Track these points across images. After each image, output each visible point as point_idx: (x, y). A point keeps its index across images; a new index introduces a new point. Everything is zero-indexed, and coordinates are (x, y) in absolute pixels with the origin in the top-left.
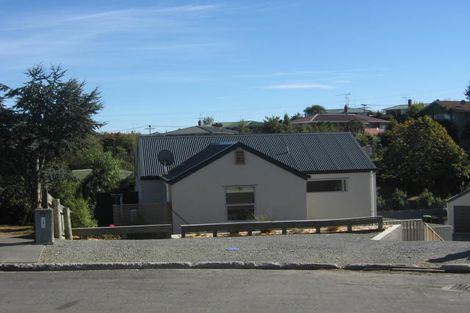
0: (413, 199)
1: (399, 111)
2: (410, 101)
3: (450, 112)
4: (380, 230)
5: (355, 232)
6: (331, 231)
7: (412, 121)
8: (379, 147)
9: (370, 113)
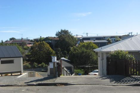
0: (39, 65)
1: (38, 39)
2: (41, 37)
3: (51, 40)
4: (21, 74)
5: (13, 75)
6: (6, 75)
7: (39, 43)
8: (30, 50)
9: (29, 40)
